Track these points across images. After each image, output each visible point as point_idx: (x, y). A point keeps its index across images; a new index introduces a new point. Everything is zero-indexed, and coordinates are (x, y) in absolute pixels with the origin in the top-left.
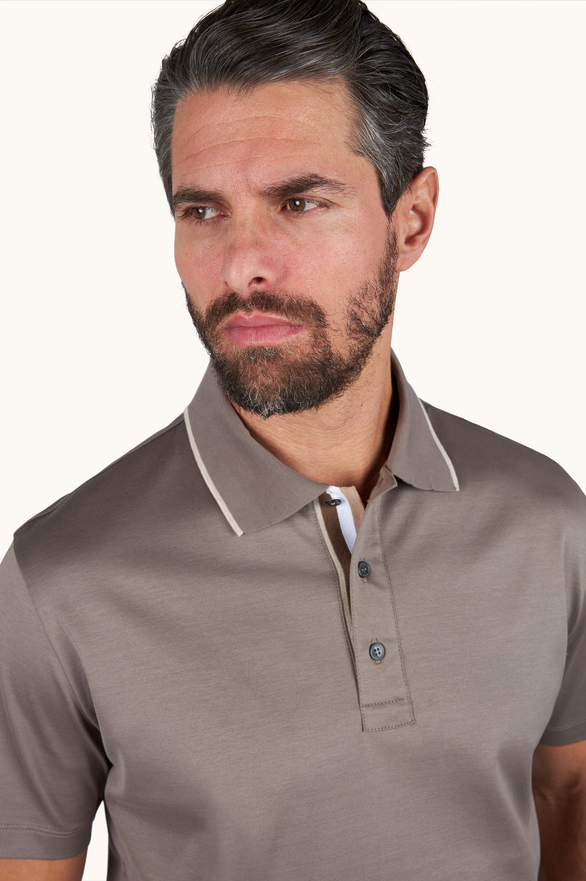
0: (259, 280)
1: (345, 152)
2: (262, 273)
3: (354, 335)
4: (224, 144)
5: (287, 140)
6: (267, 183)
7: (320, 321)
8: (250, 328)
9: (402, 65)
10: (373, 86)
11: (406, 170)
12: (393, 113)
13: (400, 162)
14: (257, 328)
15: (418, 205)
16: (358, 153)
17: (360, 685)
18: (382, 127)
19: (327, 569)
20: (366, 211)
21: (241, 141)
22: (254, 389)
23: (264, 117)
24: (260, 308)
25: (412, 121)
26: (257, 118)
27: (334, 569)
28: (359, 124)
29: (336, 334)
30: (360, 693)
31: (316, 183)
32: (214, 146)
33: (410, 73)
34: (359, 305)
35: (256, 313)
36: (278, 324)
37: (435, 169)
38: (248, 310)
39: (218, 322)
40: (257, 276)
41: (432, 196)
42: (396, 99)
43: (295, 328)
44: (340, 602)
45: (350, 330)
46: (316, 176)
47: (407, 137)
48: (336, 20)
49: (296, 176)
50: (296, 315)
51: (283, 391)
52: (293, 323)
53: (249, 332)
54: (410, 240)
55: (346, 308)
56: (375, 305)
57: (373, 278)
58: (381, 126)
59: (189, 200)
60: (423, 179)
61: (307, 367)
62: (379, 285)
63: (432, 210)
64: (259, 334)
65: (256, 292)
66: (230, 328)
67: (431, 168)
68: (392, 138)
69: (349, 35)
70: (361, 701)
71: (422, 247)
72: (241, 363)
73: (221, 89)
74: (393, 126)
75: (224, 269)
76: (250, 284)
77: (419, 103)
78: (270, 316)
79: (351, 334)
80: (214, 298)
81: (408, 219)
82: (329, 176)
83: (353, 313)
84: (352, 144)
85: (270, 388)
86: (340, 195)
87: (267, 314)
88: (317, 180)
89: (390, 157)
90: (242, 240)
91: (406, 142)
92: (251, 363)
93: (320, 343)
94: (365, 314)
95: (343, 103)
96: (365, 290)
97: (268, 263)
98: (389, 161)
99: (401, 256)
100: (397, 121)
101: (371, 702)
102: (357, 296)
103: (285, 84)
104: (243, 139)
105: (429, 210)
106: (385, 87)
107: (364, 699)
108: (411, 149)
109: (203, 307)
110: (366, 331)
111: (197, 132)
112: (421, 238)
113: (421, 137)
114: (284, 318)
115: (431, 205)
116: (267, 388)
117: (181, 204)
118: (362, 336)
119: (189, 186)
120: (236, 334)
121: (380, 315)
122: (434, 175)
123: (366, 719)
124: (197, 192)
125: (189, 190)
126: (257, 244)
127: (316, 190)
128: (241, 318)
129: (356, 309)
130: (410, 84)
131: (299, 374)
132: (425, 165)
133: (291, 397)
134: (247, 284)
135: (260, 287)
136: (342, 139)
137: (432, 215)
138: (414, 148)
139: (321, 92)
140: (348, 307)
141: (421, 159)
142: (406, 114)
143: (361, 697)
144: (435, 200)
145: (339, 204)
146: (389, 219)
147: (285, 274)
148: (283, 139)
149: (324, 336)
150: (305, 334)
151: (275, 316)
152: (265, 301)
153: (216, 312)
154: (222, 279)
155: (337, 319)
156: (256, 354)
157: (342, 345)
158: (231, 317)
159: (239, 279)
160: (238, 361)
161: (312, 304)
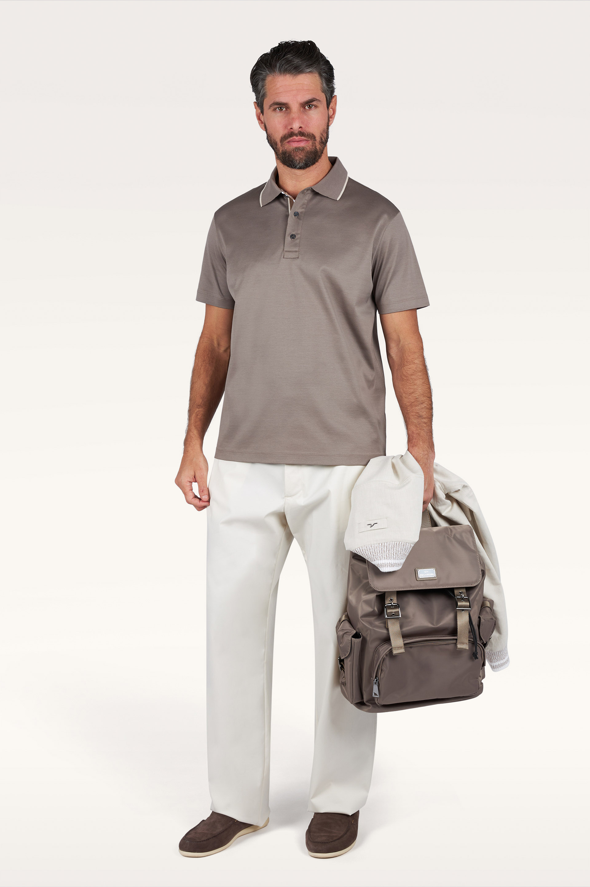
1: (319, 92)
2: (302, 126)
3: (321, 144)
6: (303, 101)
7: (314, 139)
8: (296, 141)
11: (331, 96)
13: (330, 94)
14: (298, 141)
15: (333, 106)
16: (323, 92)
17: (285, 245)
19: (287, 213)
20: (324, 108)
22: (295, 160)
28: (322, 84)
29: (318, 143)
35: (299, 137)
36: (304, 140)
38: (297, 136)
39: (285, 140)
40: (300, 126)
41: (336, 103)
44: (287, 223)
45: (320, 142)
46: (314, 98)
50: (309, 138)
51: (305, 159)
52: (308, 140)
54: (332, 117)
55: (319, 136)
56: (325, 135)
58: (325, 83)
61: (311, 152)
64: (298, 143)
65: (299, 131)
66: (288, 142)
67: (336, 95)
68: (328, 87)
75: (290, 123)
81: (331, 111)
82: (317, 98)
84: (322, 90)
86: (319, 104)
87: (301, 137)
89: (328, 93)
90: (295, 116)
92: (295, 152)
93: (314, 146)
94: (323, 137)
96: (324, 131)
97: (303, 123)
99: (330, 121)
100: (330, 83)
101: (288, 250)
102: (322, 132)
104: (295, 89)
110: (323, 143)
112: (334, 116)
114: (306, 139)
117: (273, 106)
120: (291, 144)
123: (285, 254)
124: (281, 103)
125: (278, 102)
126: (299, 118)
128: (295, 139)
129: (321, 136)
131: (309, 154)
133: (307, 161)
134: (298, 128)
135: (301, 130)
136: (318, 88)
139: (314, 76)
143: (285, 248)
145: (318, 106)
146: (328, 110)
147: (307, 126)
148: (306, 89)
149: (315, 143)
150: (310, 143)
151: (303, 138)
152: (301, 134)
153: (284, 138)
154: (289, 128)
155: (318, 139)
156: (297, 149)
157: (318, 147)
158: (291, 138)
159: (296, 126)
160: (291, 152)
161: (313, 134)
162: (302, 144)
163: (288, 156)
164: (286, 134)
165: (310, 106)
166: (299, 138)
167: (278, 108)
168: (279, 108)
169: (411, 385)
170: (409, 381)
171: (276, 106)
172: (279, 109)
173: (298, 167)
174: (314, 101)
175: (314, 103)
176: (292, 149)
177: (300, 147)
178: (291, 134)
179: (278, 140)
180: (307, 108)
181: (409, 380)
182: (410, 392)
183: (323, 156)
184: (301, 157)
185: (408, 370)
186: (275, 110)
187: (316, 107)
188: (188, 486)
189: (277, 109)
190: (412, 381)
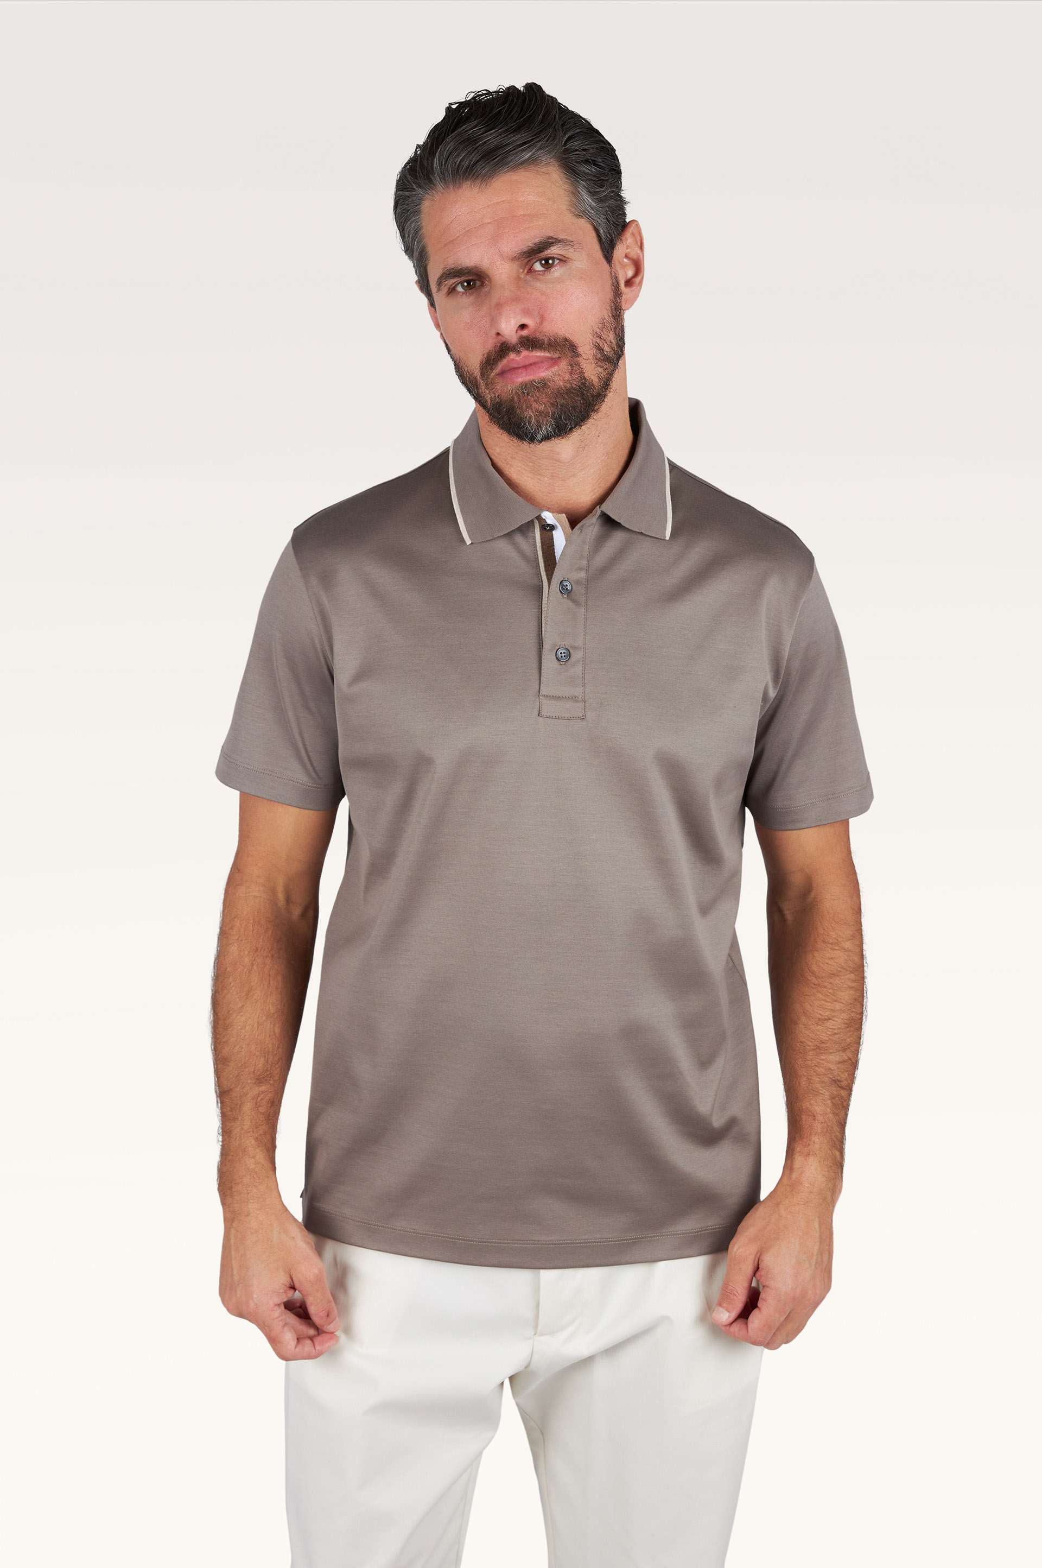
0: (523, 326)
1: (569, 218)
2: (525, 321)
3: (600, 364)
4: (475, 228)
5: (524, 215)
6: (516, 250)
7: (574, 352)
8: (520, 368)
9: (597, 142)
10: (577, 162)
11: (616, 225)
12: (598, 181)
13: (610, 219)
14: (525, 367)
15: (629, 253)
16: (578, 216)
17: (542, 678)
18: (592, 194)
19: (536, 581)
20: (592, 261)
21: (488, 223)
22: (529, 417)
23: (503, 201)
24: (527, 349)
25: (613, 185)
26: (497, 203)
27: (541, 583)
28: (575, 193)
29: (587, 362)
30: (542, 685)
31: (553, 243)
32: (468, 231)
33: (603, 147)
34: (600, 337)
35: (525, 353)
36: (543, 360)
37: (637, 221)
38: (519, 352)
39: (492, 369)
40: (520, 324)
41: (639, 244)
42: (596, 169)
43: (555, 361)
44: (540, 610)
45: (596, 359)
46: (552, 238)
47: (611, 199)
48: (541, 116)
49: (537, 240)
50: (556, 350)
51: (553, 414)
52: (554, 356)
53: (520, 371)
54: (629, 283)
55: (591, 341)
56: (611, 337)
57: (606, 314)
58: (590, 192)
59: (454, 277)
60: (631, 229)
61: (569, 391)
62: (612, 320)
63: (641, 256)
64: (529, 370)
65: (522, 337)
66: (502, 373)
67: (633, 221)
68: (600, 200)
69: (553, 126)
70: (541, 691)
71: (638, 288)
72: (516, 398)
73: (464, 186)
74: (600, 191)
75: (493, 321)
76: (517, 330)
77: (615, 170)
78: (536, 355)
79: (597, 363)
80: (486, 351)
81: (624, 266)
82: (561, 236)
83: (597, 344)
84: (573, 210)
85: (543, 412)
86: (572, 250)
87: (534, 352)
88: (554, 240)
89: (603, 216)
90: (505, 298)
91: (611, 202)
92: (525, 395)
93: (576, 371)
94: (605, 344)
95: (560, 179)
96: (603, 325)
97: (527, 312)
98: (601, 220)
99: (624, 296)
100: (602, 186)
101: (550, 694)
102: (598, 330)
103: (513, 173)
104: (489, 221)
105: (639, 256)
106: (587, 162)
107: (543, 692)
108: (616, 207)
109: (474, 363)
110: (607, 359)
111: (451, 223)
112: (637, 280)
113: (621, 197)
114: (547, 354)
115: (639, 252)
116: (541, 413)
117: (446, 282)
118: (607, 365)
119: (452, 266)
120: (509, 375)
121: (617, 346)
122: (638, 226)
123: (543, 706)
124: (460, 269)
125: (453, 269)
126: (516, 300)
127: (552, 248)
128: (513, 360)
129: (598, 341)
130: (606, 156)
131: (564, 398)
132: (628, 220)
133: (560, 417)
134: (515, 331)
135: (525, 333)
136: (565, 207)
137: (642, 260)
138: (619, 206)
139: (542, 173)
140: (592, 340)
141: (624, 215)
142: (607, 180)
143: (542, 688)
144: (641, 247)
145: (571, 258)
146: (610, 266)
147: (542, 319)
148: (521, 215)
149: (578, 364)
150: (564, 365)
151: (539, 354)
152: (530, 343)
153: (489, 362)
154: (493, 332)
155: (586, 350)
156: (528, 387)
157: (592, 372)
158: (505, 361)
159: (508, 327)
160: (513, 398)
161: (566, 340)
162: (544, 373)
163: (508, 411)
164: (489, 354)
165: (547, 261)
166: (526, 357)
167: (460, 285)
168: (462, 283)
169: (827, 1000)
170: (825, 989)
171: (451, 281)
172: (463, 286)
173: (539, 437)
174: (552, 244)
175: (554, 251)
176: (514, 391)
177: (534, 380)
178: (503, 349)
179: (477, 373)
180: (538, 267)
181: (825, 987)
182: (820, 1016)
183: (611, 399)
184: (542, 408)
185: (827, 961)
186: (452, 291)
187: (563, 260)
188: (277, 1318)
189: (460, 289)
190: (831, 991)
